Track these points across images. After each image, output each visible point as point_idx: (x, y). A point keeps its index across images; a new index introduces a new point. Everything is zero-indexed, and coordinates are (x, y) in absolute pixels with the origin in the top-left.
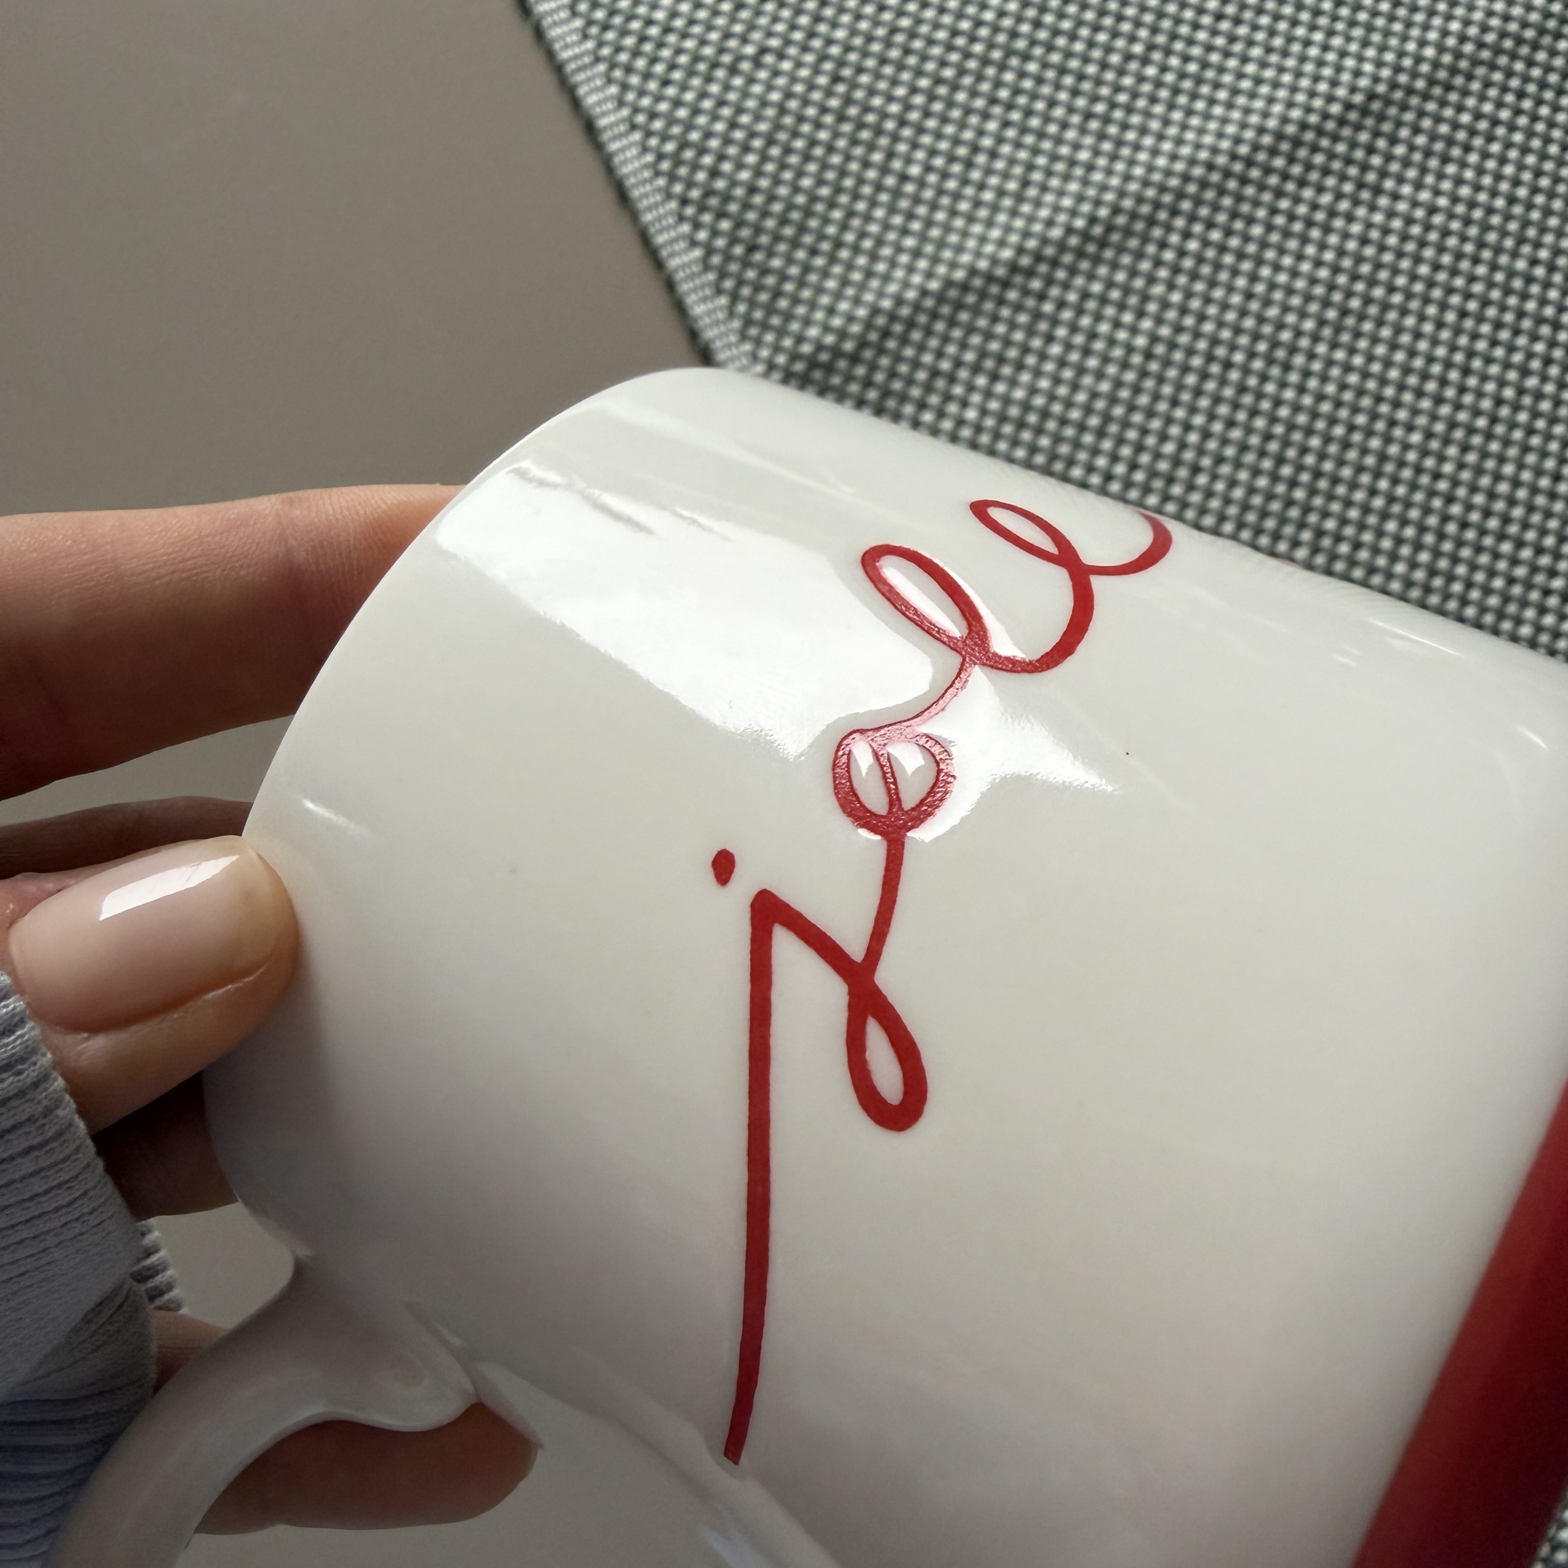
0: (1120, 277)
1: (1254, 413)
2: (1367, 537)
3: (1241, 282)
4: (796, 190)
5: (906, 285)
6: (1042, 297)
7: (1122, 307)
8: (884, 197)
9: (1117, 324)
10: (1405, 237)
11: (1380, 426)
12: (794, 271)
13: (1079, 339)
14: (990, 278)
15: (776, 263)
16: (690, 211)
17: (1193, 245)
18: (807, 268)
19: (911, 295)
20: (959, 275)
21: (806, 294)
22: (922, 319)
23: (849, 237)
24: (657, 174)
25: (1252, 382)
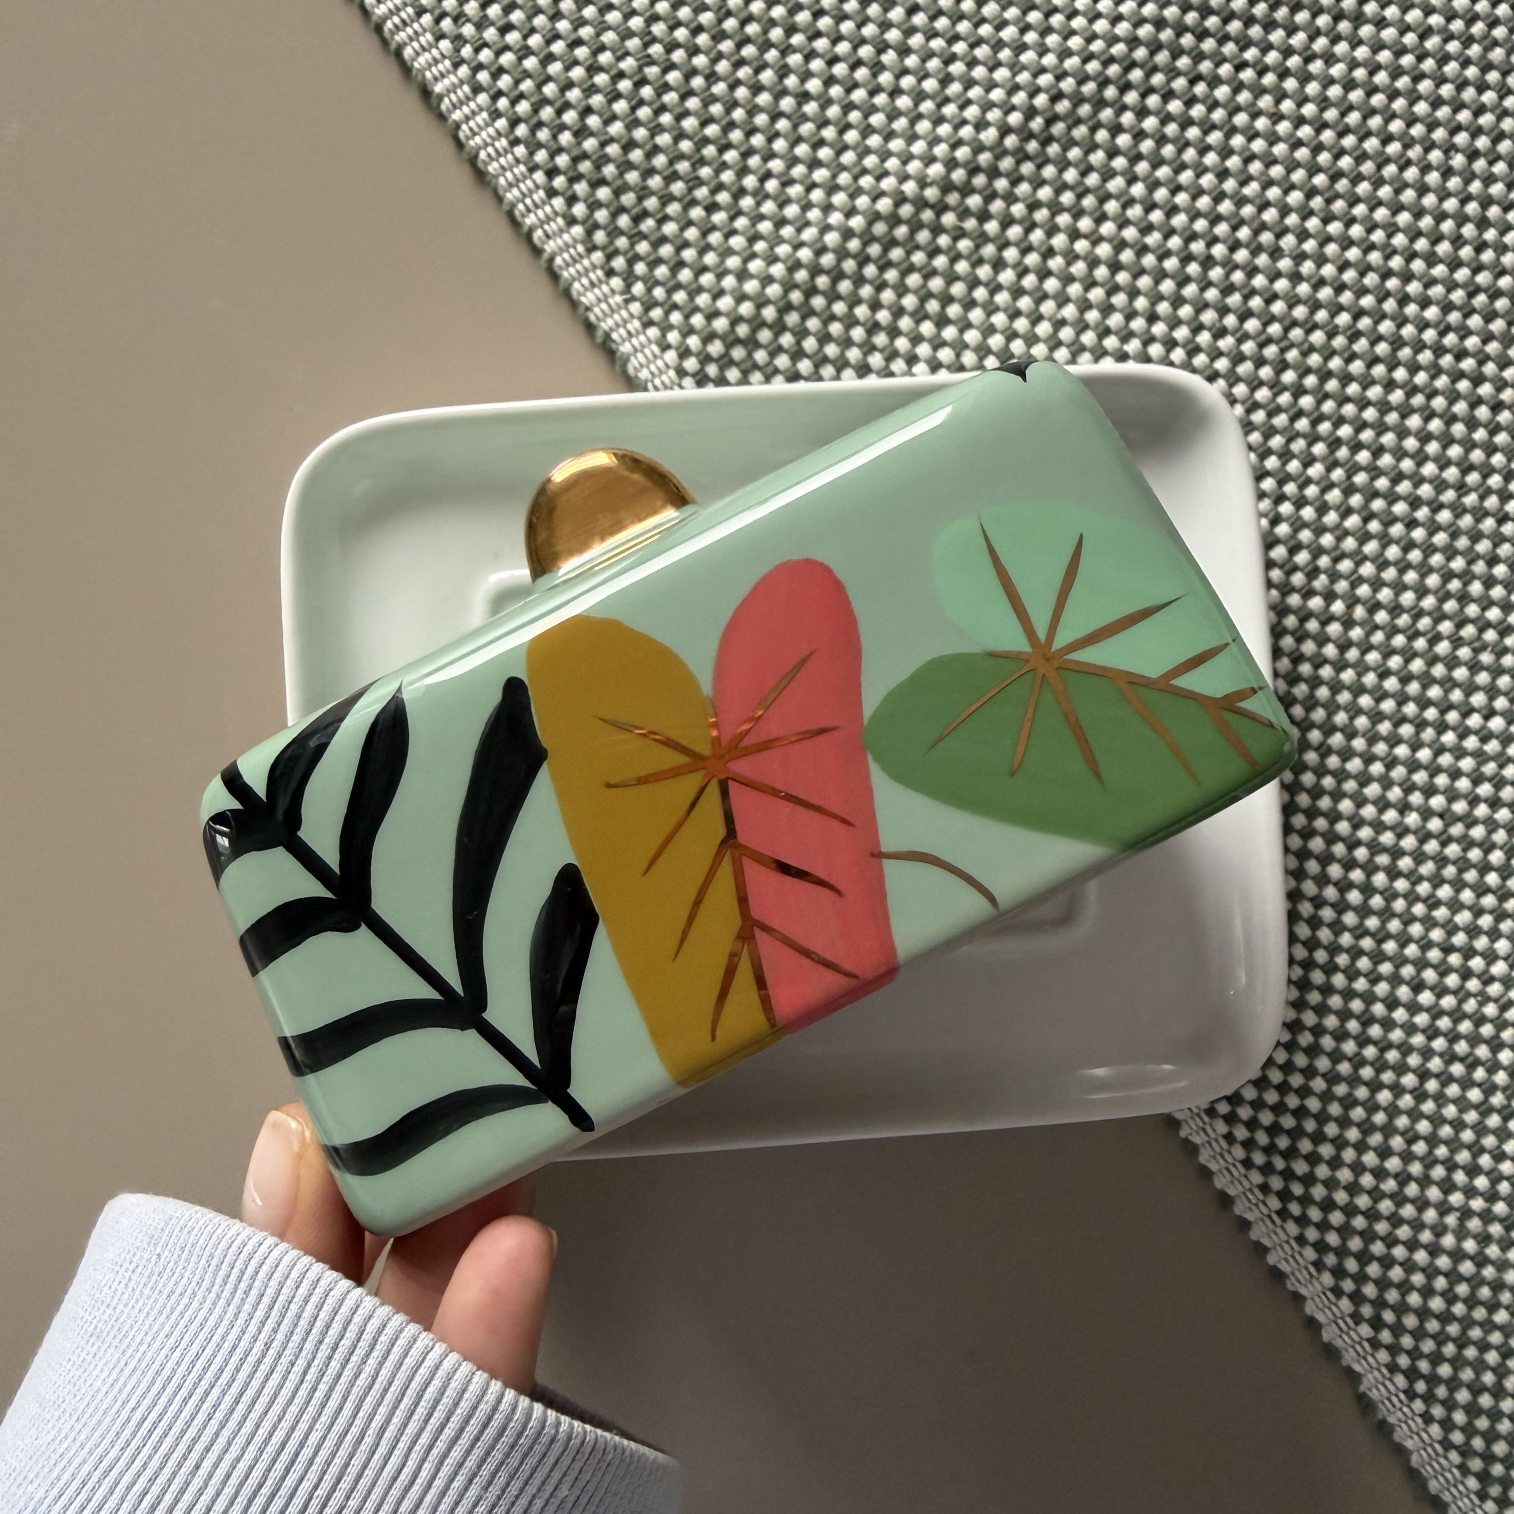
0: (1071, 175)
1: (1245, 315)
2: (1388, 439)
3: (1211, 159)
4: (680, 135)
5: (826, 228)
6: (984, 216)
7: (1078, 213)
8: (782, 125)
9: (1074, 235)
10: (1396, 72)
11: (1390, 305)
12: (692, 234)
13: (1032, 259)
14: (921, 203)
15: (670, 228)
16: (559, 182)
17: (1150, 123)
18: (707, 230)
19: (832, 238)
20: (884, 205)
21: (710, 259)
22: (849, 265)
23: (750, 181)
24: (515, 142)
25: (1238, 277)
